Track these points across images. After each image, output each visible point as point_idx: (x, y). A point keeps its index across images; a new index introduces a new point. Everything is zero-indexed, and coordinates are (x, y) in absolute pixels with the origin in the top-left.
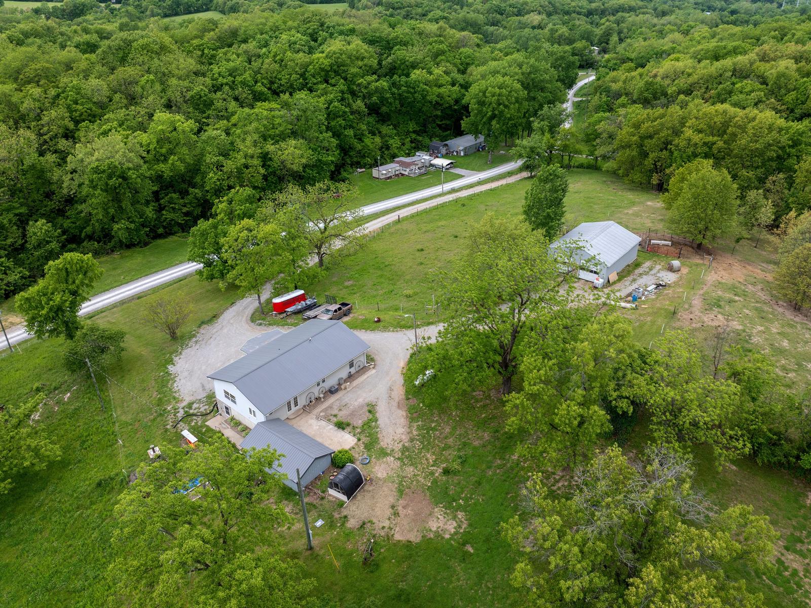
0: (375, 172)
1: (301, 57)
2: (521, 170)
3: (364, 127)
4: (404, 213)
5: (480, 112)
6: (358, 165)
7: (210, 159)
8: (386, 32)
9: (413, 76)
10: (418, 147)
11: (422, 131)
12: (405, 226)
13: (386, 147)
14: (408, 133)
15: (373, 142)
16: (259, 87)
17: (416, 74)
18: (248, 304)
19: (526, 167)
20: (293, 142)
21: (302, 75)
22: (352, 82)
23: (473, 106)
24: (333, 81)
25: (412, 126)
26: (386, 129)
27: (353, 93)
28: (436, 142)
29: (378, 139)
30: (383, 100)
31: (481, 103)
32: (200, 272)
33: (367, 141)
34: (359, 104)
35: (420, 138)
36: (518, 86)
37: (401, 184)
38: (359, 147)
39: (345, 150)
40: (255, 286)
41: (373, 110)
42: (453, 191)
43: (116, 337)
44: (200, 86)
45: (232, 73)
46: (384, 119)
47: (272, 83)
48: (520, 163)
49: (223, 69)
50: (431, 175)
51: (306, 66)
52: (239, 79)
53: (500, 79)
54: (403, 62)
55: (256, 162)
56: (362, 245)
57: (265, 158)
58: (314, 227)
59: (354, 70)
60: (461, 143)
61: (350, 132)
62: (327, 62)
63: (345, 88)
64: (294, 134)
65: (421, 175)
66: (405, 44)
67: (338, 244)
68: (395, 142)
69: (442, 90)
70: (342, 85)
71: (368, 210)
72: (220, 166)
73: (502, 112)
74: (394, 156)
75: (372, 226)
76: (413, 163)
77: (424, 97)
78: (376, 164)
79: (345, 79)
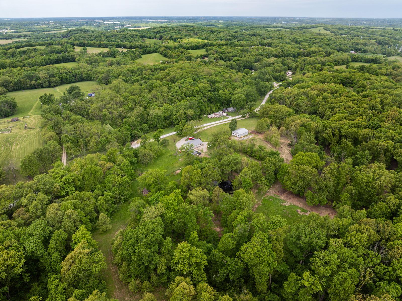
0: (208, 116)
1: (192, 88)
2: (241, 117)
3: (206, 105)
4: (212, 126)
5: (234, 103)
6: (204, 114)
7: (174, 113)
8: (214, 78)
9: (220, 92)
10: (220, 110)
11: (222, 105)
12: (212, 128)
13: (211, 110)
14: (218, 106)
15: (208, 109)
16: (182, 95)
17: (221, 91)
18: (185, 138)
19: (243, 117)
20: (191, 110)
21: (192, 93)
22: (204, 94)
23: (233, 101)
24: (199, 94)
25: (219, 104)
26: (212, 105)
27: (204, 97)
28: (225, 109)
29: (210, 108)
30: (212, 99)
31: (235, 101)
32: (176, 134)
33: (207, 108)
34: (205, 100)
35: (221, 107)
36: (244, 97)
37: (214, 119)
38: (205, 110)
39: (201, 111)
40: (186, 136)
41: (209, 100)
42: (225, 121)
43: (168, 140)
44: (170, 96)
45: (176, 92)
46: (212, 103)
47: (185, 94)
48: (241, 116)
49: (174, 91)
50: (222, 117)
51: (193, 90)
52: (178, 93)
53: (240, 95)
54: (218, 87)
55: (183, 114)
56: (203, 131)
57: (185, 113)
58: (195, 127)
59: (205, 91)
60: (231, 109)
61: (203, 106)
62: (198, 89)
63: (202, 96)
64: (190, 108)
65: (219, 117)
66: (219, 82)
67: (199, 130)
68: (214, 109)
69: (227, 96)
70: (202, 95)
71: (205, 125)
72: (176, 115)
73: (239, 103)
74: (214, 112)
75: (205, 128)
76: (217, 114)
77: (222, 98)
78: (208, 114)
79: (202, 93)
